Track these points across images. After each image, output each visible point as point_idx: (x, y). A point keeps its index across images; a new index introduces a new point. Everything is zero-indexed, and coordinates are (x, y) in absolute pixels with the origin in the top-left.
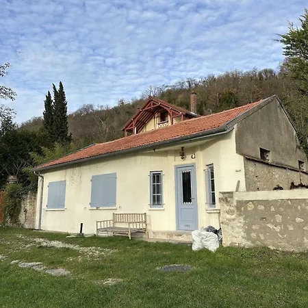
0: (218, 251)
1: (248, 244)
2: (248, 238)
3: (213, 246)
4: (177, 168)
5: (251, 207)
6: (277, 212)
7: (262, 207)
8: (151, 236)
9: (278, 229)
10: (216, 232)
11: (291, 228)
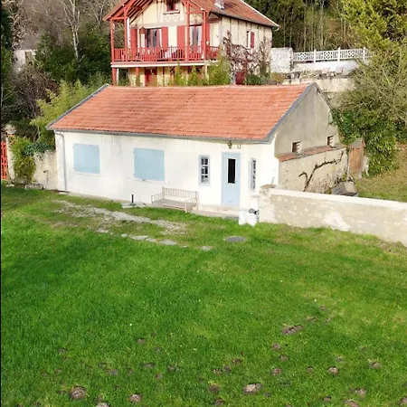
0: (256, 226)
1: (275, 221)
2: (276, 217)
3: (253, 222)
4: (224, 154)
5: (279, 199)
6: (295, 204)
7: (286, 200)
8: (200, 208)
9: (294, 214)
10: (255, 213)
11: (301, 214)
